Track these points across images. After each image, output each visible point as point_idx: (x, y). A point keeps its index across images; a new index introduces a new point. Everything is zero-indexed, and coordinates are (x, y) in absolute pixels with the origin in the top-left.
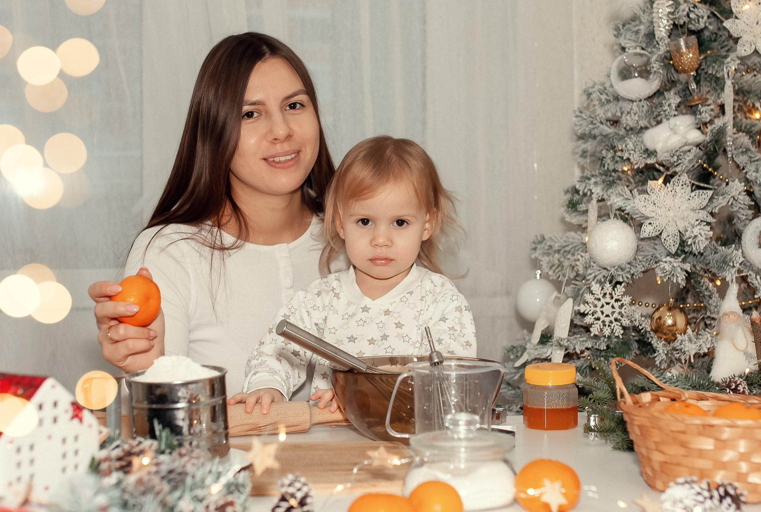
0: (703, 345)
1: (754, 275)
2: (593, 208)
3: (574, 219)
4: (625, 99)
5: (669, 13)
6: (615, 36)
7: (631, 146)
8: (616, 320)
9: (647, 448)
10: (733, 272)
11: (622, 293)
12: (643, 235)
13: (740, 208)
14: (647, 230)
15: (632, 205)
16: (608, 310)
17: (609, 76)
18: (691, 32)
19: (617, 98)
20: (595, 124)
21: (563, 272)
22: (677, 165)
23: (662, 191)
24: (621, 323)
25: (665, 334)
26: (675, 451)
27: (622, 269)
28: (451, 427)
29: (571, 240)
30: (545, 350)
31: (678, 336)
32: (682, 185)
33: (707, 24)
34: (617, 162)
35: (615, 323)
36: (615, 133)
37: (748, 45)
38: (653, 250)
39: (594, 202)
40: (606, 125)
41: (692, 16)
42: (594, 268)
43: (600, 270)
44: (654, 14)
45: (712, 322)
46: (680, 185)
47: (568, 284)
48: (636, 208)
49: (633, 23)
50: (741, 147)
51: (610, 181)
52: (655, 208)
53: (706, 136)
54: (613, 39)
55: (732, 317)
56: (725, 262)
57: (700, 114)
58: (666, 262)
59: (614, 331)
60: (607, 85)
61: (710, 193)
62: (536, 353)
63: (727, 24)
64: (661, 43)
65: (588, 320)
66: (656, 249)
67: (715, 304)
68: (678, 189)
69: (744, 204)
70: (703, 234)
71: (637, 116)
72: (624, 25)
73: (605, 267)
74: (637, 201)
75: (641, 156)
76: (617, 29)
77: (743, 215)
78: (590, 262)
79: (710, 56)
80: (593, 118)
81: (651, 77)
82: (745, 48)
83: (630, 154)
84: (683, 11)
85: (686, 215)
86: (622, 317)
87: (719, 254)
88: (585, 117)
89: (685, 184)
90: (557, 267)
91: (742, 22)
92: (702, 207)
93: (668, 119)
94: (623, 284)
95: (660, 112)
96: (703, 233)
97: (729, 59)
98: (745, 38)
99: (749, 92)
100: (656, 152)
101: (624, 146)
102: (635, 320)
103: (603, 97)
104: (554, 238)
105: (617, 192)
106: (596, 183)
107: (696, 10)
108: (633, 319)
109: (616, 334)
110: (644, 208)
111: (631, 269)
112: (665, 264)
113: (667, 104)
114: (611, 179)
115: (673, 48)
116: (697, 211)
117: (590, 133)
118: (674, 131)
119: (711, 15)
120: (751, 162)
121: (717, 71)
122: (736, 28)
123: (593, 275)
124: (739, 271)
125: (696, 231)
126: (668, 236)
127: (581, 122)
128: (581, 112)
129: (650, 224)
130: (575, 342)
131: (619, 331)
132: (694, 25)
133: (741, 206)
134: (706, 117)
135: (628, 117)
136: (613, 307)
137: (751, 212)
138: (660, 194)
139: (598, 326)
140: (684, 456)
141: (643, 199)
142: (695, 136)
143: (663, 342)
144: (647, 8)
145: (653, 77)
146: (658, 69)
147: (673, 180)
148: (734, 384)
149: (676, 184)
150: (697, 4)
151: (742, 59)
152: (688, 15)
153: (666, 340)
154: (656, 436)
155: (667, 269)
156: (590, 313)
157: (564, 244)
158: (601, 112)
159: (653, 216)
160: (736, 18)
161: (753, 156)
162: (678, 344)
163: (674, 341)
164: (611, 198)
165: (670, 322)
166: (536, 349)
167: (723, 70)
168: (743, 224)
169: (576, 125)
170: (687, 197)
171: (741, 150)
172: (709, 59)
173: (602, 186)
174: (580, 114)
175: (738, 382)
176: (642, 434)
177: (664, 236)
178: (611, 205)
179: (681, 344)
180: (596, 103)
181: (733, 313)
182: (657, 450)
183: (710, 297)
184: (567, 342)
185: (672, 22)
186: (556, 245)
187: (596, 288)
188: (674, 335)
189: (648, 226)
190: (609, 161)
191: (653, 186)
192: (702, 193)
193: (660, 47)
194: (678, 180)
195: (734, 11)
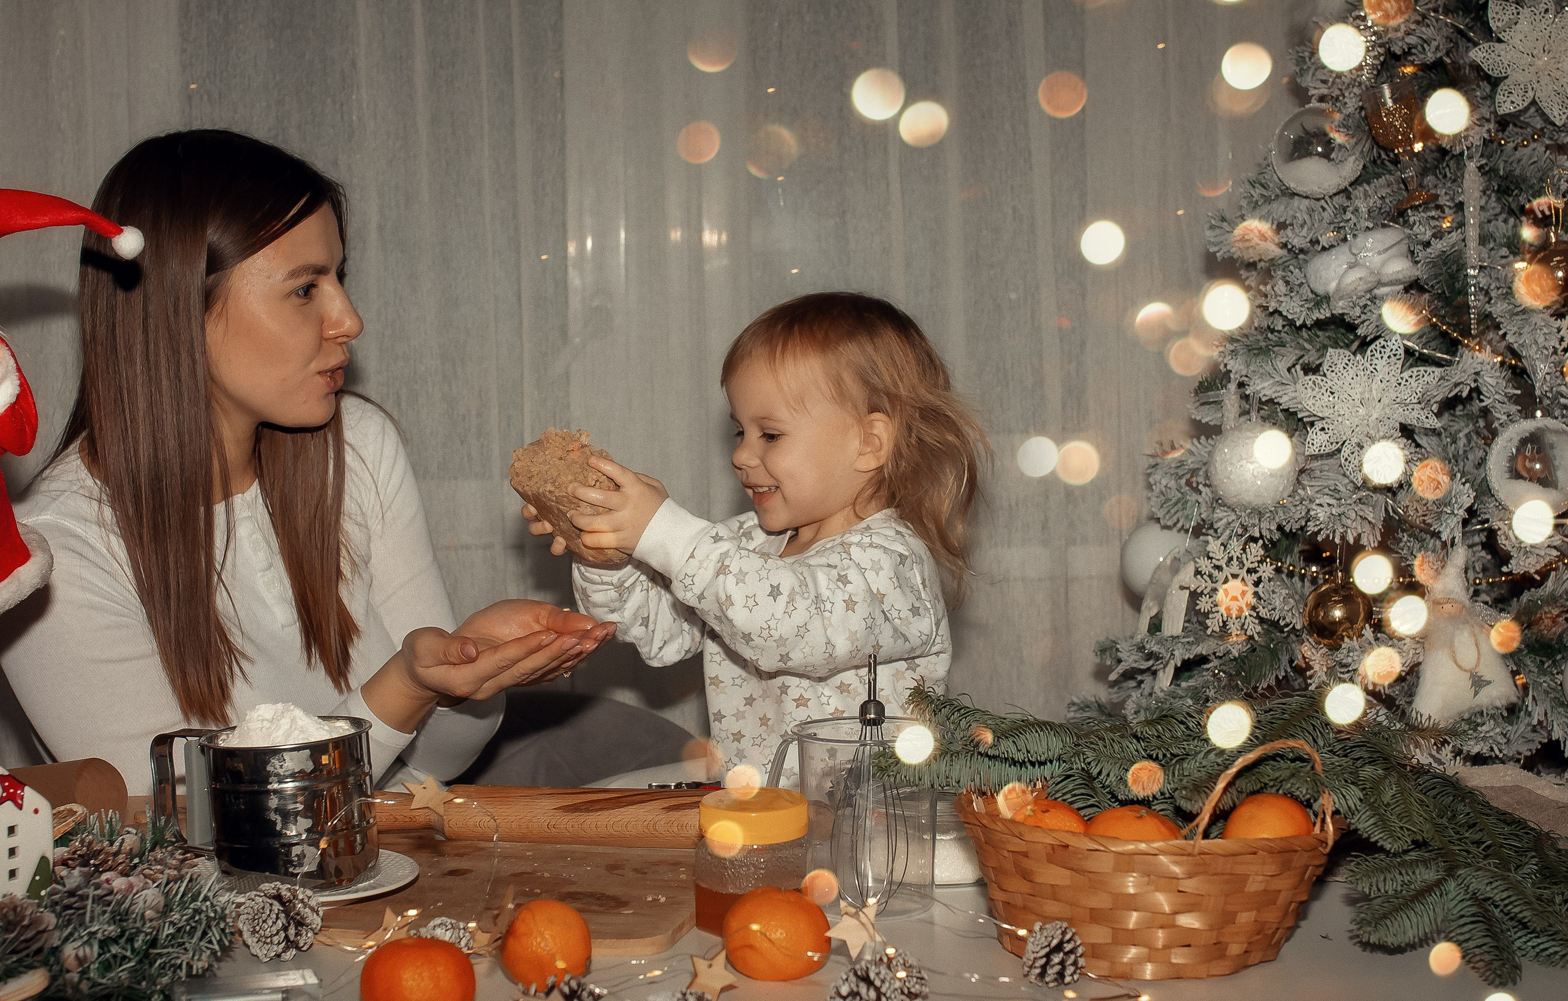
2: (1231, 397)
8: (1249, 606)
11: (1259, 558)
12: (1309, 450)
13: (1495, 401)
14: (1317, 442)
15: (1292, 394)
16: (1234, 587)
21: (1186, 512)
23: (1348, 368)
24: (1258, 613)
25: (1326, 637)
27: (1261, 515)
32: (1389, 357)
33: (1440, 55)
35: (1247, 613)
37: (1518, 91)
39: (1233, 386)
41: (1412, 39)
46: (1385, 357)
48: (1299, 400)
51: (1260, 349)
52: (1331, 401)
53: (1422, 268)
55: (1447, 607)
59: (1246, 627)
61: (1439, 372)
63: (1477, 53)
64: (1347, 94)
65: (1203, 604)
68: (1381, 364)
69: (1504, 394)
71: (1306, 229)
74: (1299, 386)
75: (1303, 305)
77: (1499, 413)
82: (1513, 97)
83: (1279, 302)
85: (1389, 415)
86: (1259, 600)
88: (1229, 229)
89: (1395, 355)
90: (1176, 504)
91: (1509, 48)
92: (1421, 399)
93: (1355, 236)
94: (1261, 542)
98: (1514, 78)
100: (1329, 298)
102: (1276, 609)
103: (1256, 192)
105: (1264, 370)
109: (1250, 633)
110: (1312, 401)
111: (1276, 514)
115: (1369, 103)
116: (1410, 407)
118: (1358, 258)
122: (1495, 59)
126: (1353, 453)
128: (1222, 219)
129: (1323, 429)
131: (1253, 629)
132: (1417, 57)
133: (1498, 396)
136: (1244, 583)
138: (1346, 374)
139: (1218, 616)
141: (1310, 383)
142: (1403, 268)
149: (1378, 355)
153: (1327, 647)
156: (1205, 592)
159: (1327, 415)
160: (1498, 40)
164: (1254, 383)
165: (1337, 614)
170: (1396, 380)
177: (1345, 453)
181: (1451, 600)
187: (1215, 547)
189: (1319, 433)
191: (1335, 358)
192: (1422, 372)
193: (1346, 100)
194: (1383, 347)
195: (1494, 29)
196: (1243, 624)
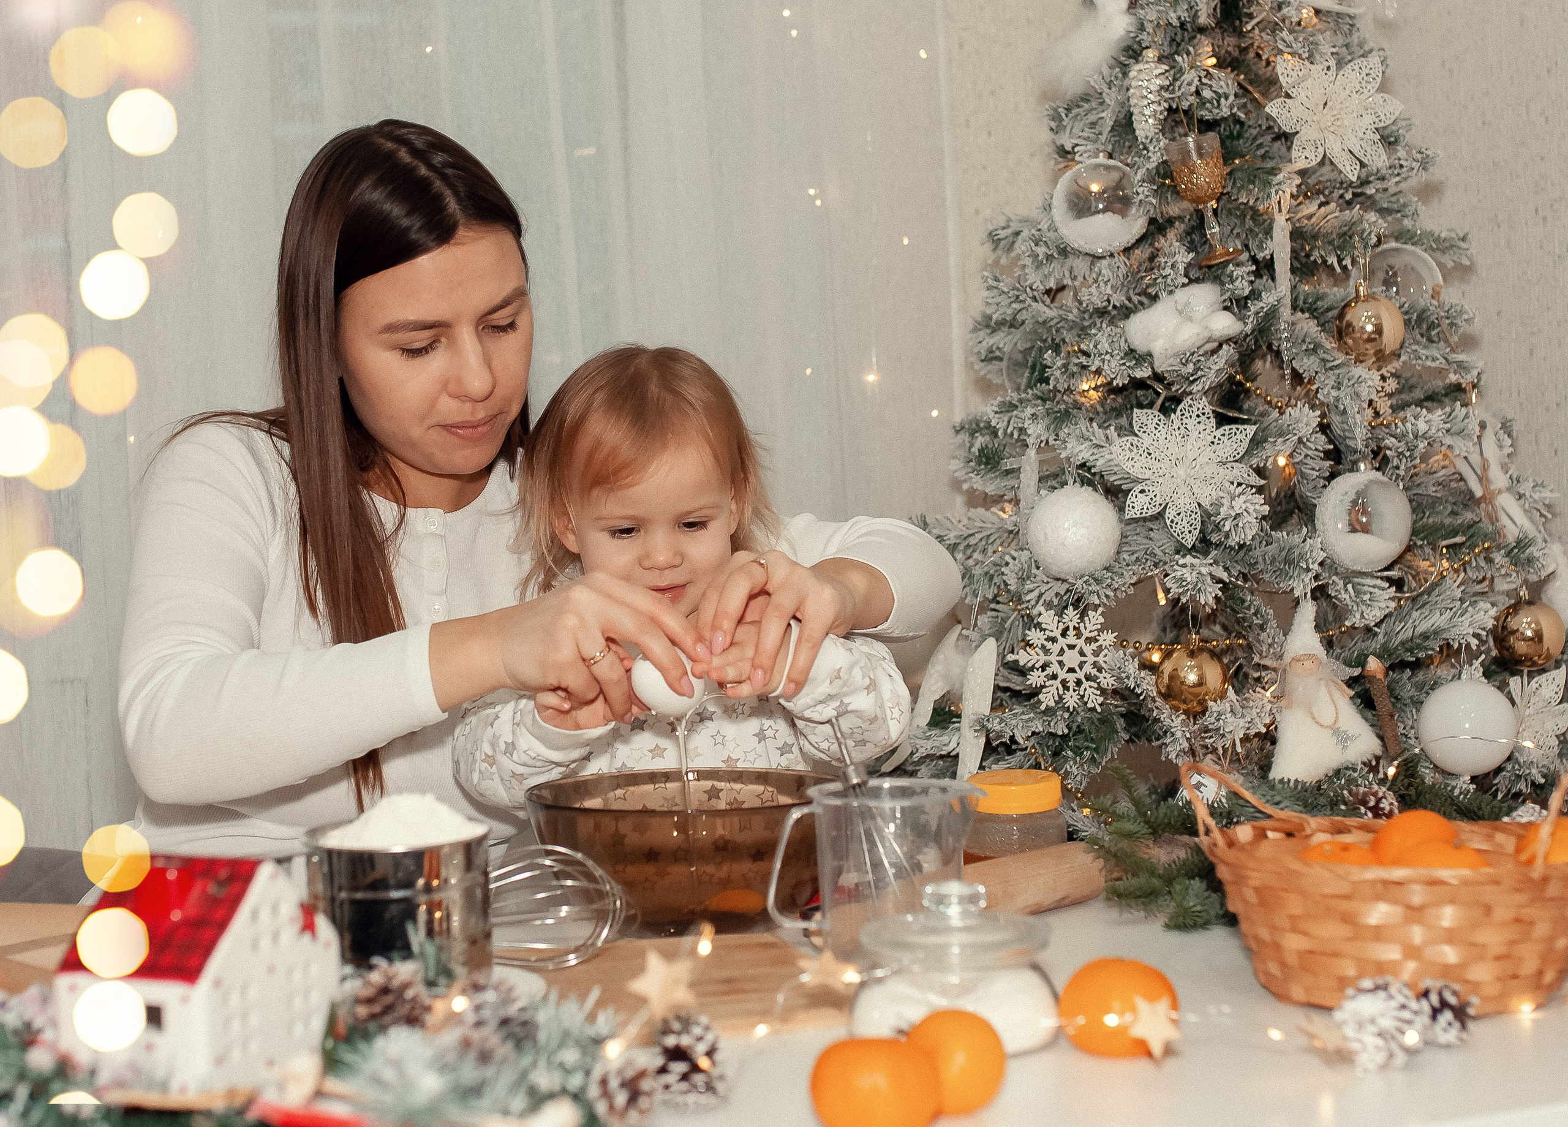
0: (1257, 720)
1: (1341, 583)
2: (1030, 464)
3: (991, 486)
4: (1078, 253)
5: (1162, 87)
6: (1052, 129)
7: (1104, 346)
8: (1088, 678)
9: (1273, 928)
10: (1307, 580)
11: (1099, 626)
12: (1130, 514)
13: (1306, 456)
14: (1138, 504)
15: (1109, 457)
16: (1072, 659)
17: (1047, 208)
18: (1207, 126)
19: (1064, 251)
20: (1021, 301)
21: (973, 587)
22: (1195, 380)
23: (1160, 428)
24: (1099, 683)
25: (1185, 702)
26: (1330, 931)
27: (1098, 581)
28: (933, 908)
29: (979, 524)
30: (945, 739)
31: (1211, 703)
32: (1198, 416)
33: (1235, 110)
34: (1073, 375)
35: (1086, 684)
36: (1060, 316)
37: (1310, 148)
38: (1147, 541)
39: (1031, 452)
40: (1043, 302)
41: (1207, 94)
42: (1038, 578)
43: (1048, 583)
44: (1132, 91)
45: (1263, 674)
46: (1194, 416)
47: (982, 609)
48: (1115, 462)
49: (1086, 106)
50: (1304, 341)
51: (1059, 411)
52: (1151, 462)
53: (1245, 324)
54: (1047, 136)
55: (1308, 664)
56: (1289, 561)
57: (1232, 282)
58: (1184, 566)
59: (1086, 699)
60: (1044, 226)
61: (1251, 429)
62: (929, 744)
63: (1272, 108)
64: (1151, 148)
65: (1035, 679)
66: (1151, 539)
67: (1270, 641)
68: (1191, 423)
69: (1316, 449)
70: (1251, 511)
71: (1109, 286)
72: (1068, 110)
73: (1063, 576)
74: (1115, 449)
75: (1124, 364)
76: (1056, 117)
77: (1313, 469)
78: (1030, 566)
79: (1240, 168)
80: (1018, 290)
81: (1133, 210)
82: (1306, 153)
83: (1103, 361)
84: (1189, 84)
85: (1209, 475)
86: (1100, 670)
87: (1275, 545)
88: (1006, 290)
89: (1204, 414)
91: (1298, 104)
92: (1238, 457)
93: (1171, 292)
94: (1100, 610)
95: (1156, 279)
96: (1251, 509)
97: (1280, 177)
98: (1306, 134)
99: (1315, 237)
100: (1151, 355)
101: (1091, 346)
102: (1128, 678)
103: (1041, 250)
104: (944, 521)
105: (1078, 432)
106: (1034, 416)
107: (1213, 83)
108: (1124, 675)
109: (1090, 705)
110: (1131, 463)
111: (1112, 579)
112: (1184, 570)
113: (1169, 264)
114: (1063, 407)
115: (1175, 157)
116: (1229, 465)
117: (1014, 319)
118: (1184, 313)
119: (1241, 92)
120: (1326, 370)
121: (1257, 199)
122: (1288, 115)
123: (1036, 593)
124: (1316, 577)
125: (1239, 504)
126: (1179, 514)
127: (999, 299)
128: (996, 279)
129: (1142, 491)
130: (1014, 722)
131: (1094, 700)
132: (1211, 112)
133: (1310, 453)
134: (1243, 287)
135: (1093, 289)
136: (1082, 654)
137: (1328, 463)
138: (1158, 434)
139: (1053, 690)
140: (1350, 939)
141: (1128, 444)
142: (1225, 324)
143: (1183, 717)
144: (1116, 78)
145: (1138, 211)
146: (1147, 196)
147: (1181, 406)
148: (1372, 798)
149: (1187, 414)
150: (1211, 70)
151: (1302, 173)
152: (1198, 93)
153: (1186, 712)
154: (1294, 905)
155: (1189, 580)
156: (1037, 666)
157: (966, 532)
158: (1035, 279)
159: (1146, 477)
160: (1288, 96)
161: (1329, 357)
162: (1212, 720)
163: (1203, 713)
164: (1069, 446)
165: (1192, 678)
166: (928, 738)
167: (1269, 196)
168: (1310, 486)
169: (988, 304)
170: (1210, 438)
171: (1304, 347)
172: (1239, 174)
173: (1047, 421)
174: (995, 284)
175: (1380, 794)
176: (1262, 903)
177: (1170, 514)
178: (1068, 459)
179: (1218, 720)
180: (1028, 261)
181: (1311, 657)
182: (1294, 930)
183: (1262, 628)
184: (1000, 723)
185: (1166, 105)
186: (952, 535)
187: (1048, 618)
188: (1202, 703)
189: (1139, 495)
190: (1058, 373)
191: (1144, 418)
192: (1234, 430)
193: (1150, 154)
194: (1190, 406)
195: (1284, 84)
196: (1083, 697)
